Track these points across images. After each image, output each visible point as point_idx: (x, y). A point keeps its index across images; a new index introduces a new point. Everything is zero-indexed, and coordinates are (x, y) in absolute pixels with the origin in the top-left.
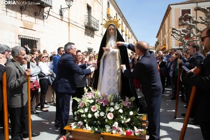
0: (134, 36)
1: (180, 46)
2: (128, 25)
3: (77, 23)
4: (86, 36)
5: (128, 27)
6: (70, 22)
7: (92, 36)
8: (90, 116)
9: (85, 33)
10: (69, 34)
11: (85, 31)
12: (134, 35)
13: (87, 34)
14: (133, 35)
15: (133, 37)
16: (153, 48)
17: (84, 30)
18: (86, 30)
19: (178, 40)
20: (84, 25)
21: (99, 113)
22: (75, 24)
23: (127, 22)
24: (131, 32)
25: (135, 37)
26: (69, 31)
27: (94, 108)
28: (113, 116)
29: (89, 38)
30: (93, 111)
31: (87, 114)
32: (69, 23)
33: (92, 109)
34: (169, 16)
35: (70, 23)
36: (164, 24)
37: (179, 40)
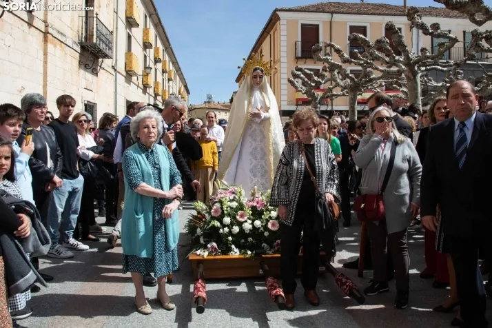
0: (179, 76)
1: (297, 105)
2: (170, 45)
3: (64, 35)
4: (82, 72)
5: (169, 50)
6: (50, 30)
7: (95, 72)
8: (236, 229)
9: (80, 63)
10: (45, 62)
11: (80, 57)
12: (179, 72)
13: (83, 66)
14: (177, 71)
15: (178, 78)
16: (222, 108)
17: (78, 55)
18: (81, 55)
19: (303, 92)
20: (77, 41)
21: (252, 224)
22: (59, 37)
23: (167, 38)
24: (173, 63)
25: (182, 79)
26: (45, 54)
27: (242, 216)
28: (278, 225)
29: (89, 76)
30: (242, 220)
31: (230, 226)
32: (46, 33)
33: (238, 217)
34: (272, 33)
35: (48, 35)
36: (259, 51)
37: (305, 93)
